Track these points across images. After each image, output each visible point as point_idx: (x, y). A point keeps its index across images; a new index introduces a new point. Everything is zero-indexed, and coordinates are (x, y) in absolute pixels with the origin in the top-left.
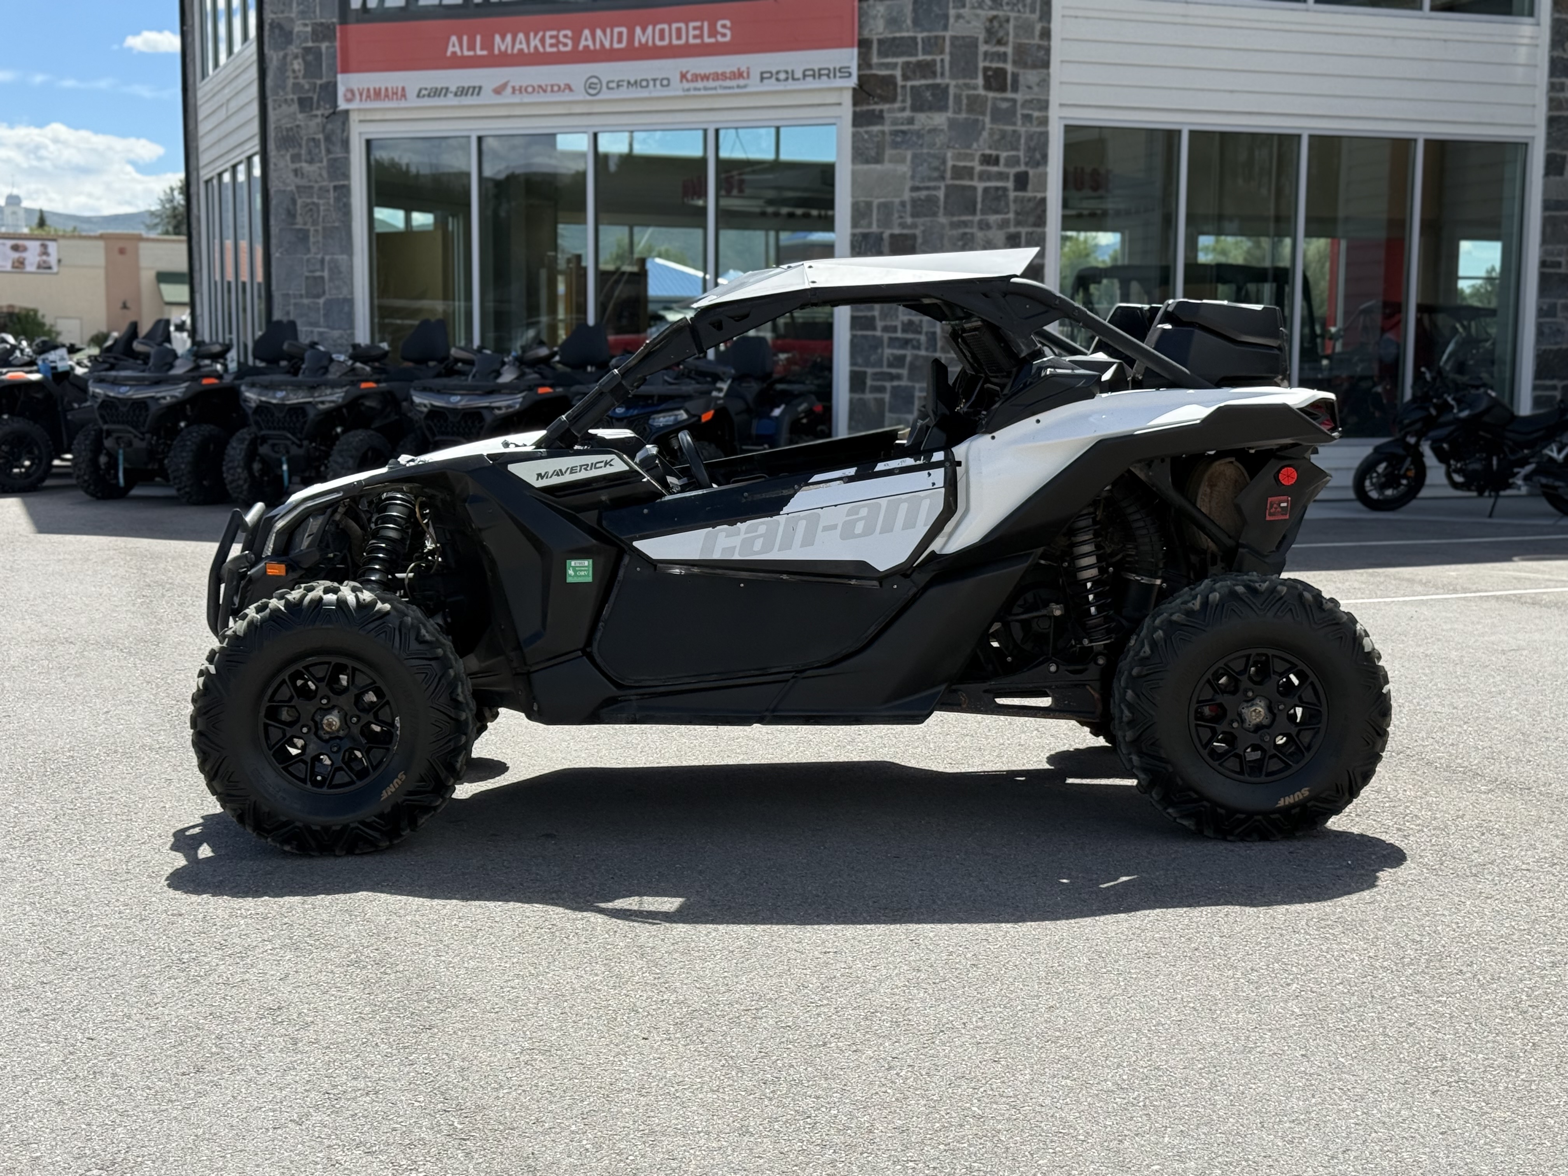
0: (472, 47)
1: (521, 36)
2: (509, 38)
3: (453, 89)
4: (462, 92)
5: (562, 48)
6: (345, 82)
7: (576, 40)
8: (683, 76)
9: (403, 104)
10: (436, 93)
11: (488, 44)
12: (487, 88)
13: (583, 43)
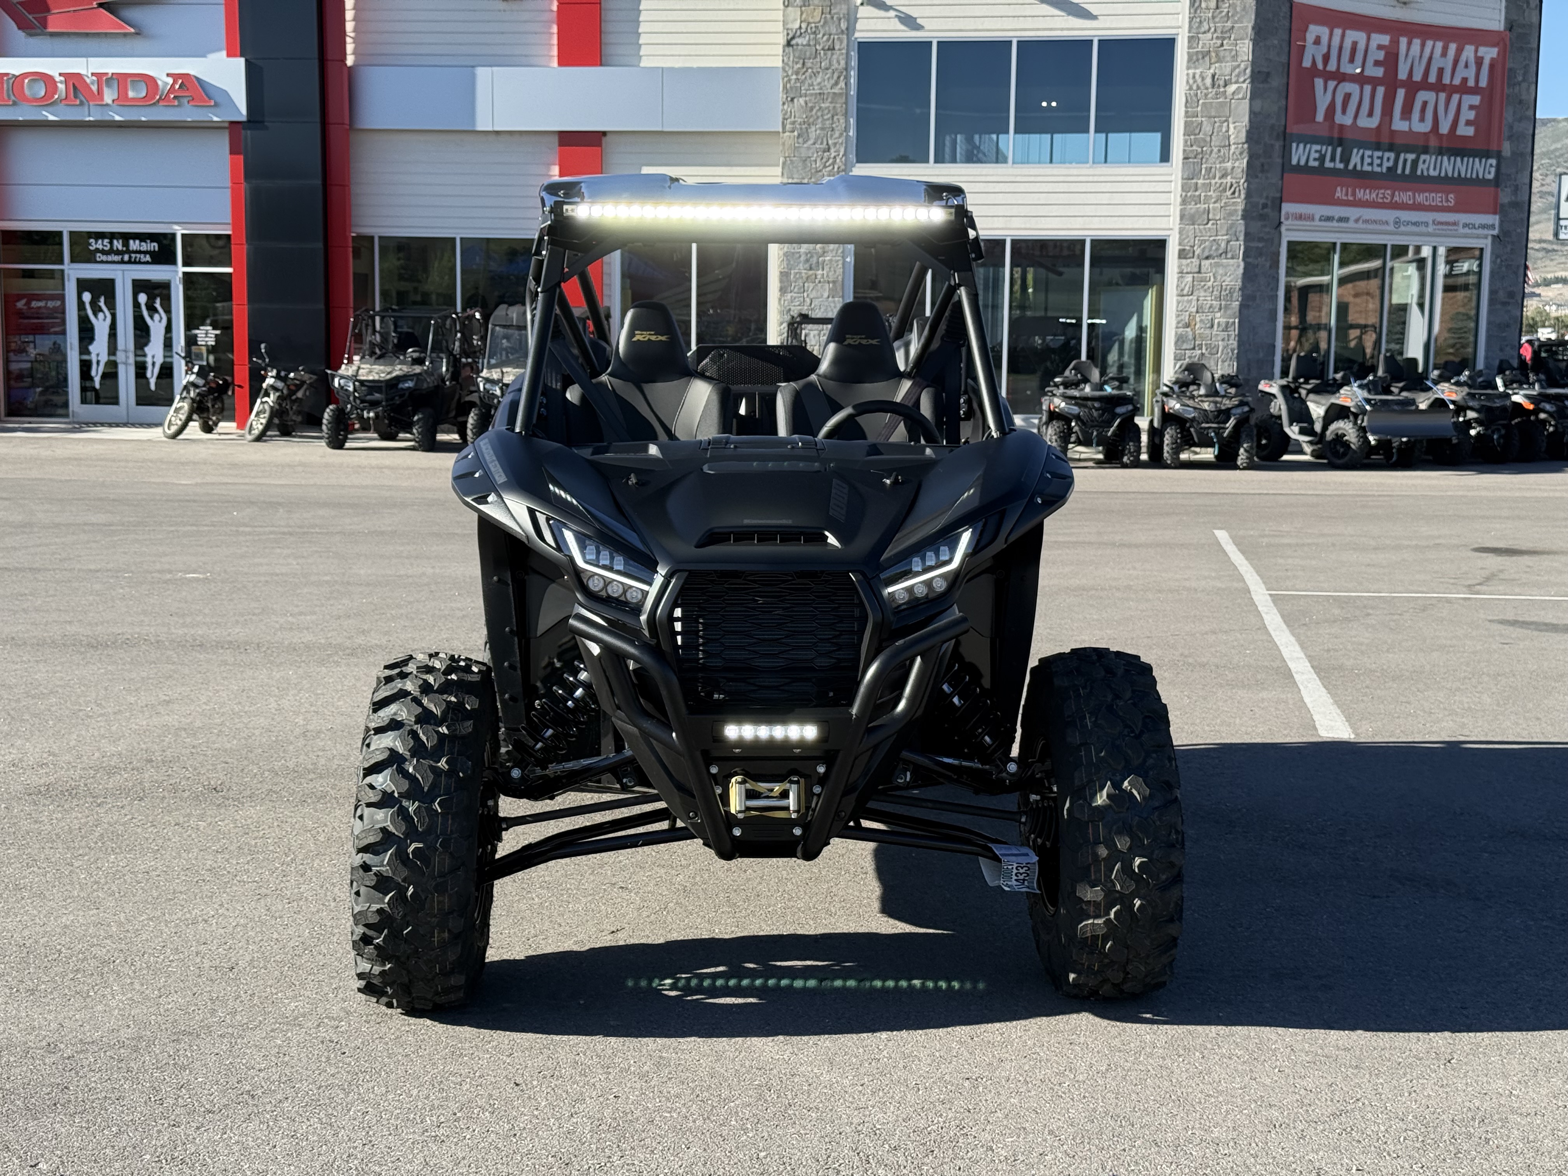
0: (1347, 195)
1: (1368, 191)
2: (1362, 191)
3: (1336, 218)
4: (1341, 220)
5: (1385, 200)
6: (1287, 208)
7: (1393, 196)
8: (1434, 221)
9: (1313, 223)
10: (1329, 219)
11: (1354, 194)
12: (1352, 219)
13: (1395, 199)
